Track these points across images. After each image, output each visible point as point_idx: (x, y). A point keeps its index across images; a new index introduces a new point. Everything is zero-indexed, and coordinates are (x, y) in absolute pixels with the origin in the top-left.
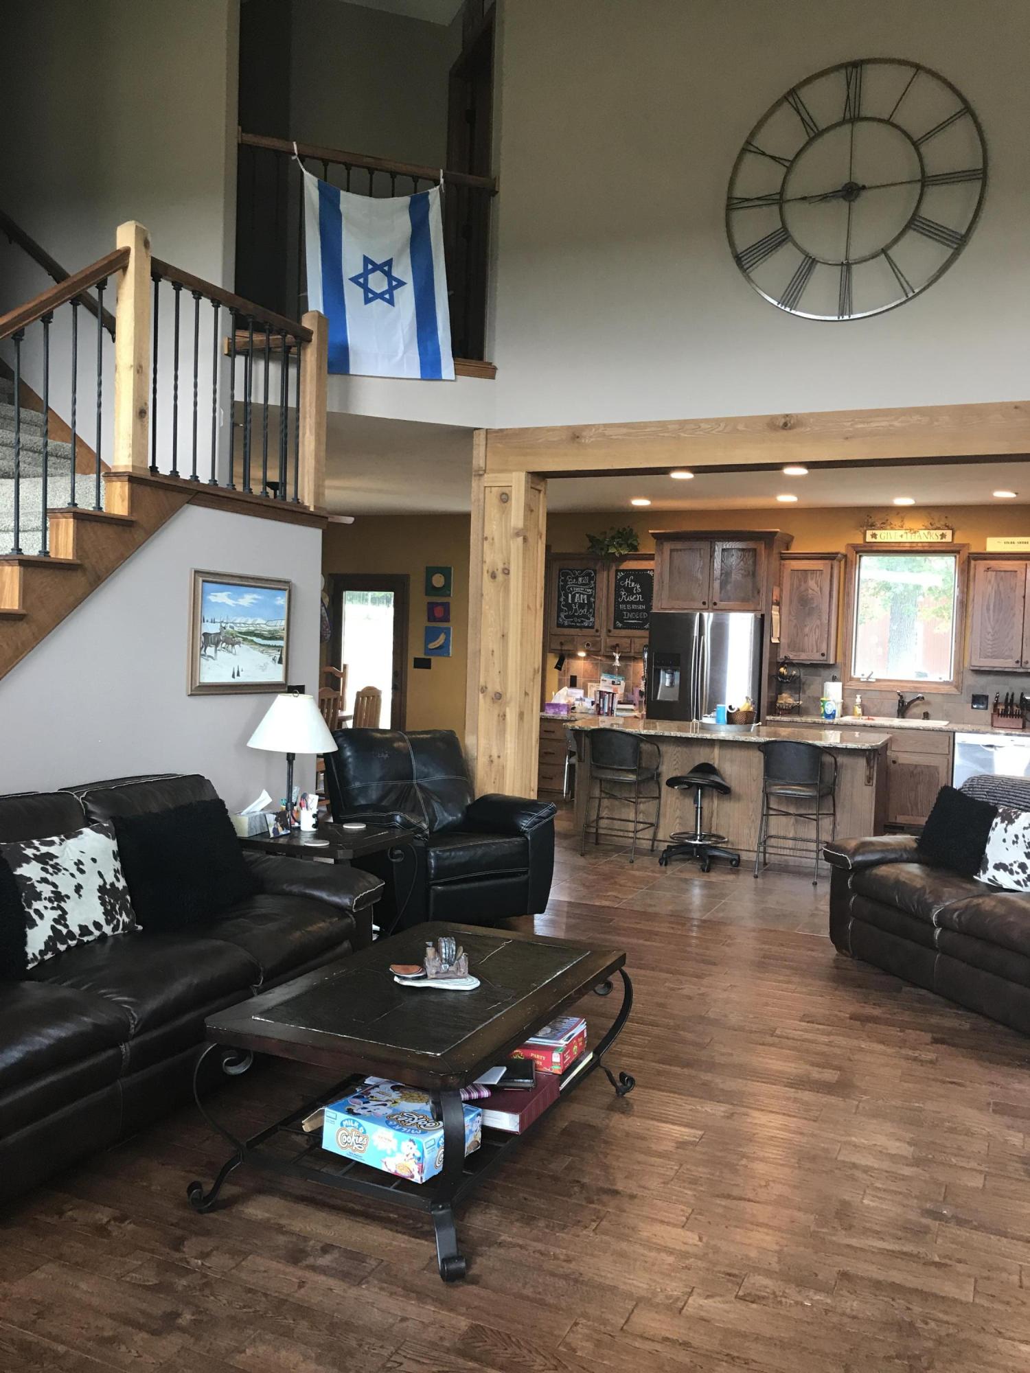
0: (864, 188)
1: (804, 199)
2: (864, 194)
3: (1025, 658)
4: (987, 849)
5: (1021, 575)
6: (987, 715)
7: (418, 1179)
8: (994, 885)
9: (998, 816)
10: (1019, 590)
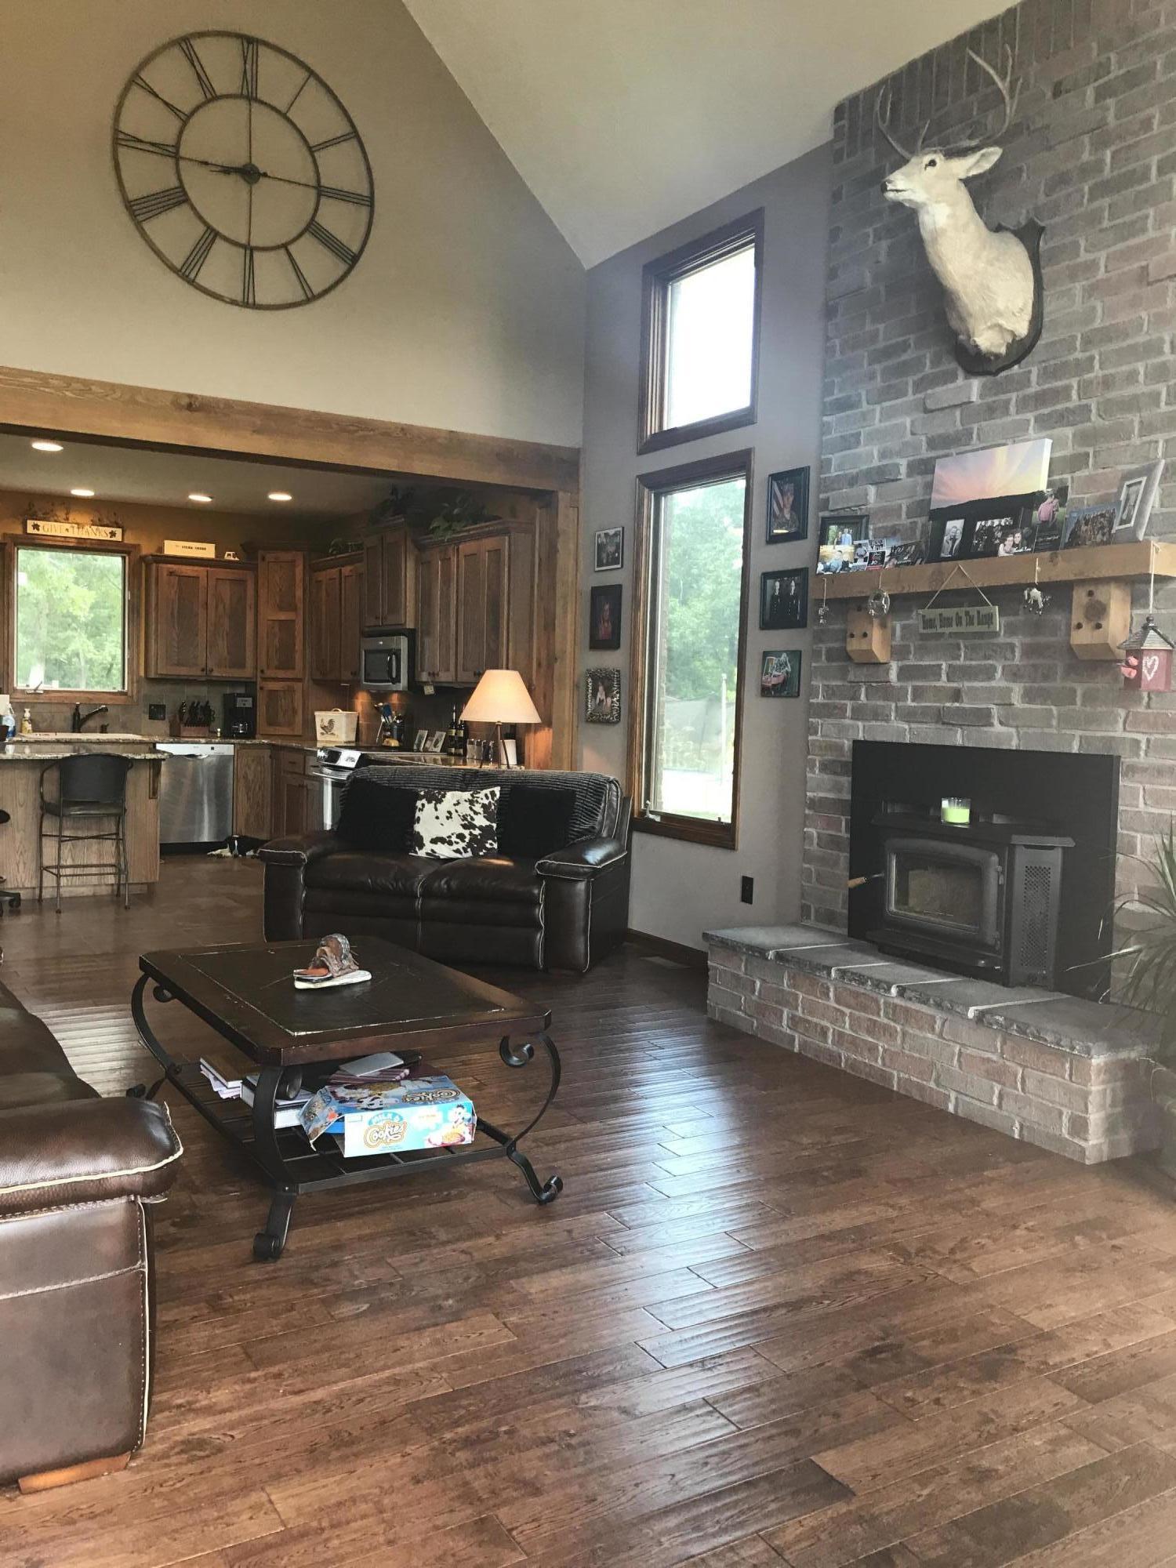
0: (265, 175)
1: (206, 163)
2: (262, 180)
3: (209, 666)
4: (418, 828)
5: (203, 582)
6: (163, 726)
7: (469, 1139)
8: (433, 858)
9: (421, 798)
10: (202, 597)
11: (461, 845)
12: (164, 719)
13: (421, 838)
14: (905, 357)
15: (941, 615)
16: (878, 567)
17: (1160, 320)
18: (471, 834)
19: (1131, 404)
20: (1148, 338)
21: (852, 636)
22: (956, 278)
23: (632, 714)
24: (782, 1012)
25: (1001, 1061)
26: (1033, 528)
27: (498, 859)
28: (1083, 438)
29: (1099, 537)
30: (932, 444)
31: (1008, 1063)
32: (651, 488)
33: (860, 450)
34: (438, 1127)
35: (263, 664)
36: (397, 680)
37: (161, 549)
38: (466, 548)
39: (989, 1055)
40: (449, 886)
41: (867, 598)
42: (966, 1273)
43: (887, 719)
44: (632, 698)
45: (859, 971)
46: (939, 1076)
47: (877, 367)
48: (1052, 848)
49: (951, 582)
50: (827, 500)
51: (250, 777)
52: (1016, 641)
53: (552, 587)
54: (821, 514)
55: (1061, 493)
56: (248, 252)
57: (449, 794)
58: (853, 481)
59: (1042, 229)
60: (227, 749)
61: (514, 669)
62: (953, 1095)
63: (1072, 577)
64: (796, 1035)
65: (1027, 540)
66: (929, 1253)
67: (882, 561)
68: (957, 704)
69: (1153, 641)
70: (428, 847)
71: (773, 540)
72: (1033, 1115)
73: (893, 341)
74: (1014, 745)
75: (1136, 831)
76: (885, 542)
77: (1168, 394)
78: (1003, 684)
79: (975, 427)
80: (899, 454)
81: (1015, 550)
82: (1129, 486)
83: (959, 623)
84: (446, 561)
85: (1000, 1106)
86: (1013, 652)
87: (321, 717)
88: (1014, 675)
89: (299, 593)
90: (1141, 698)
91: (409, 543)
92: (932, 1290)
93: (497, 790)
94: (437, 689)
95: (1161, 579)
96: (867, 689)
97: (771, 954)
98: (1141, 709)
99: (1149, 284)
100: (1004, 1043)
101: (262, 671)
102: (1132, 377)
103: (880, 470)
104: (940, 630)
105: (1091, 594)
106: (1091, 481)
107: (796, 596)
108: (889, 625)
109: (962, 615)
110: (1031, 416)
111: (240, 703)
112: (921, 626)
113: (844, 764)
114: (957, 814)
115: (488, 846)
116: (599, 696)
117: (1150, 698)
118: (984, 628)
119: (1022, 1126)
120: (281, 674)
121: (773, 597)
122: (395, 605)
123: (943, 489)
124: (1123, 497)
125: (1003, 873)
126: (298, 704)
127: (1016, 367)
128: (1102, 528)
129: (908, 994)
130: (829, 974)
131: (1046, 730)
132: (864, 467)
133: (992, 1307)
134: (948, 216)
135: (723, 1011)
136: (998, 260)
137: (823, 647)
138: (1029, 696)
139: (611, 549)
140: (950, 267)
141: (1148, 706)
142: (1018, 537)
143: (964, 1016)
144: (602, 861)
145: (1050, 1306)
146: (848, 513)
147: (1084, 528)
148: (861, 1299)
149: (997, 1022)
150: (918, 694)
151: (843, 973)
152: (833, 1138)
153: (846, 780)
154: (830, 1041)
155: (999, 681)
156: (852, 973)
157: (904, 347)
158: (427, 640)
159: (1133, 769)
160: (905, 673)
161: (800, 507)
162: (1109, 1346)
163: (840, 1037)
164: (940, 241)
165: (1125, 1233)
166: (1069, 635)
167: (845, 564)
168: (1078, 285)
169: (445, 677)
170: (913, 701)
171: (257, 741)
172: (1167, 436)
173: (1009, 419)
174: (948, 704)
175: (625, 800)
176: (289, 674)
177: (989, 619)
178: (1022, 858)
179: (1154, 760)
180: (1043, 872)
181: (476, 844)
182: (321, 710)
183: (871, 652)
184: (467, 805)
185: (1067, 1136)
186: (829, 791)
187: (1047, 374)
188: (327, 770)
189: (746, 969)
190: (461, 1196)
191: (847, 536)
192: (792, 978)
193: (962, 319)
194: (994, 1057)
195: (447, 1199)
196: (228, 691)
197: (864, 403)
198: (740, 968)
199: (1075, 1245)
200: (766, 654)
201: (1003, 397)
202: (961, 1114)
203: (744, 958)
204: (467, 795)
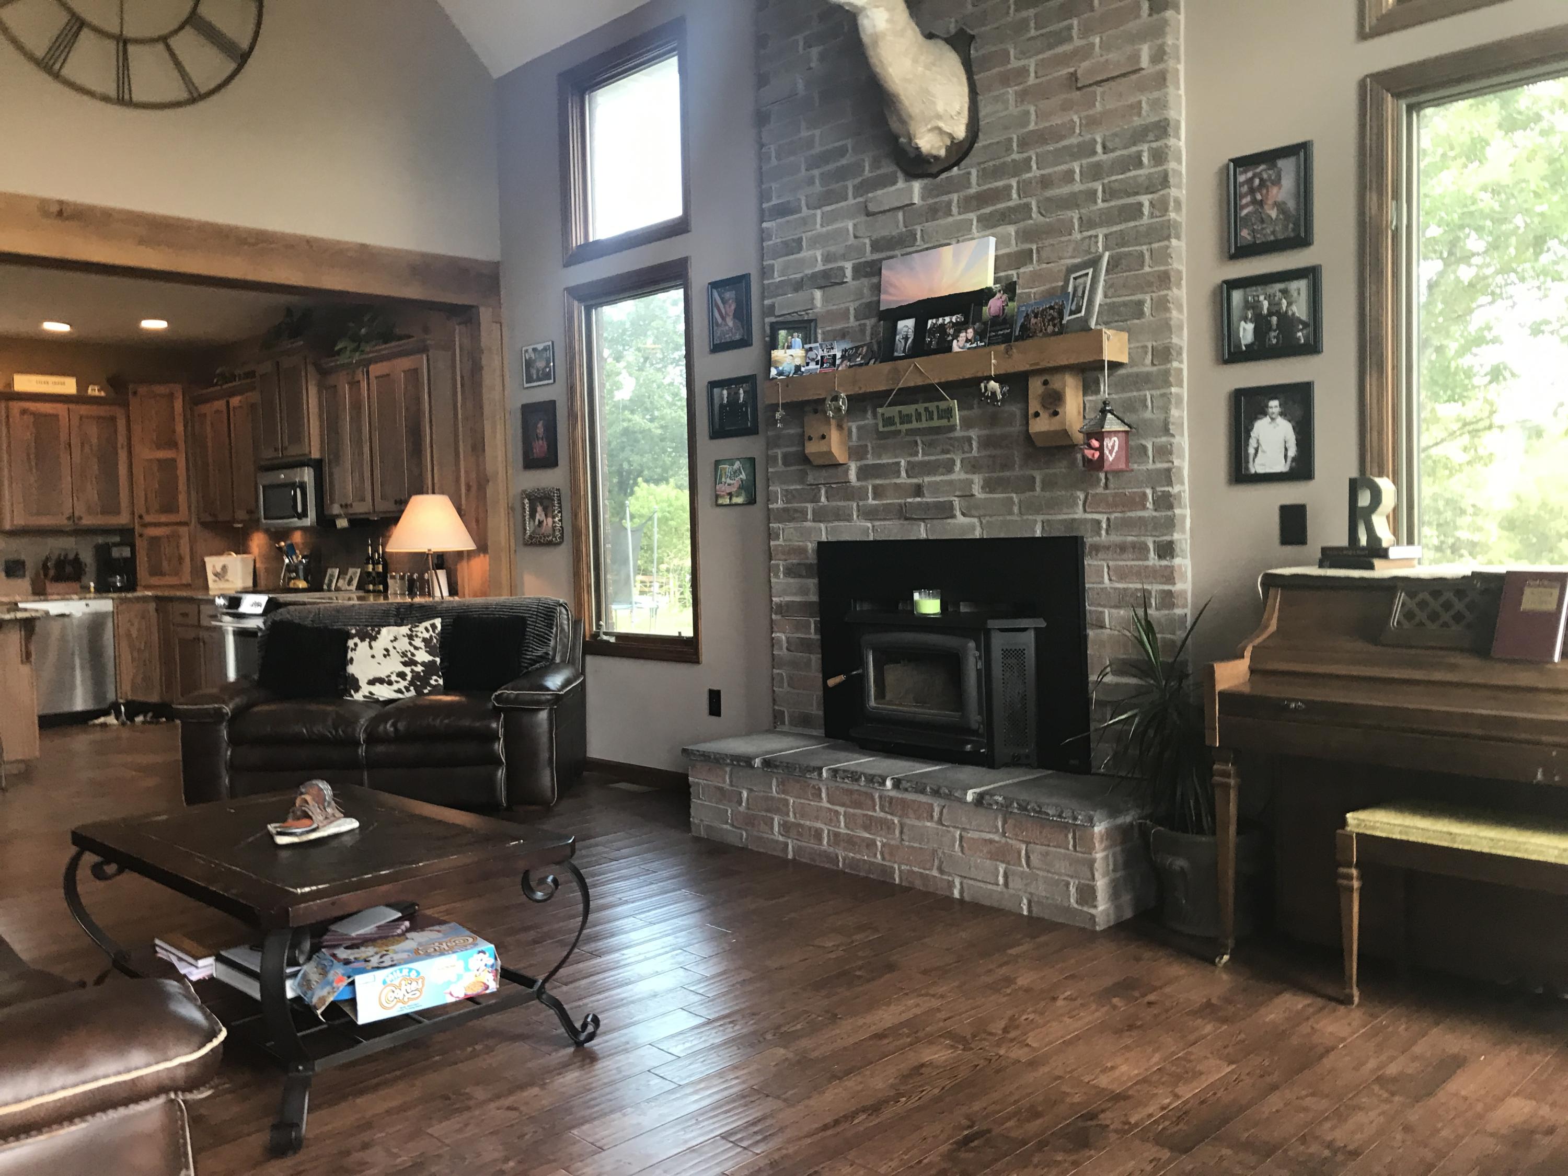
3: (76, 514)
4: (351, 669)
5: (64, 421)
6: (25, 584)
7: (493, 986)
8: (372, 701)
9: (352, 637)
10: (63, 437)
11: (403, 684)
12: (24, 576)
13: (357, 680)
14: (844, 161)
15: (900, 412)
16: (830, 370)
17: (1092, 123)
18: (412, 671)
19: (1071, 202)
20: (1081, 139)
21: (810, 439)
22: (897, 81)
23: (577, 534)
24: (773, 819)
25: (1003, 840)
26: (985, 323)
27: (446, 694)
28: (1026, 235)
29: (1050, 329)
30: (876, 246)
31: (1010, 841)
32: (580, 300)
33: (803, 254)
34: (459, 977)
35: (140, 508)
36: (304, 514)
37: (10, 384)
38: (376, 369)
39: (991, 836)
40: (396, 729)
41: (824, 400)
42: (1026, 1049)
43: (849, 518)
44: (575, 515)
45: (853, 769)
46: (941, 863)
47: (816, 172)
48: (1024, 630)
49: (909, 380)
50: (772, 306)
51: (134, 633)
52: (974, 433)
53: (479, 406)
54: (768, 320)
55: (1010, 289)
56: (121, 45)
57: (384, 631)
58: (798, 286)
59: (973, 37)
60: (105, 605)
61: (442, 493)
62: (957, 882)
63: (1027, 367)
64: (789, 841)
65: (980, 335)
66: (984, 1036)
67: (834, 364)
68: (919, 499)
69: (1112, 423)
70: (365, 689)
71: (718, 348)
72: (1041, 890)
73: (830, 147)
74: (977, 534)
75: (1104, 606)
76: (835, 344)
77: (1104, 191)
78: (963, 476)
79: (918, 229)
80: (844, 257)
81: (968, 345)
82: (1075, 279)
83: (919, 419)
84: (354, 384)
85: (1006, 884)
86: (971, 445)
87: (213, 563)
88: (973, 466)
89: (180, 428)
90: (1099, 480)
91: (311, 368)
92: (998, 1072)
93: (438, 622)
94: (350, 521)
95: (1115, 366)
96: (826, 492)
97: (757, 762)
98: (1100, 490)
99: (1079, 89)
100: (1005, 822)
101: (141, 517)
102: (1068, 177)
103: (825, 274)
104: (899, 427)
105: (1046, 383)
106: (1036, 277)
107: (745, 403)
108: (845, 426)
109: (922, 410)
110: (973, 216)
111: (116, 553)
112: (880, 425)
113: (808, 567)
114: (930, 606)
115: (433, 682)
116: (538, 517)
117: (1107, 478)
118: (944, 422)
119: (1030, 902)
120: (163, 518)
121: (722, 406)
122: (297, 434)
123: (892, 290)
124: (1070, 289)
125: (980, 657)
126: (185, 550)
127: (955, 169)
128: (1053, 319)
129: (904, 784)
130: (820, 774)
131: (1008, 518)
132: (809, 272)
133: (1059, 1077)
134: (887, 21)
135: (709, 827)
136: (934, 65)
137: (779, 452)
138: (988, 486)
139: (540, 364)
140: (890, 70)
141: (1106, 486)
142: (970, 333)
143: (962, 801)
144: (564, 686)
145: (1113, 1068)
146: (796, 317)
147: (1033, 321)
148: (936, 1091)
149: (997, 803)
150: (878, 492)
151: (835, 772)
152: (855, 937)
153: (812, 583)
154: (825, 842)
155: (958, 474)
156: (844, 771)
157: (842, 152)
158: (336, 471)
159: (1096, 548)
160: (864, 473)
161: (743, 314)
162: (1177, 1097)
163: (836, 838)
164: (881, 44)
165: (1154, 989)
166: (1027, 423)
167: (798, 368)
168: (1010, 90)
169: (361, 508)
170: (874, 499)
171: (139, 594)
172: (1105, 230)
173: (950, 219)
174: (909, 500)
175: (577, 623)
176: (172, 518)
177: (948, 413)
178: (998, 642)
179: (1115, 538)
180: (1017, 654)
181: (419, 681)
182: (211, 554)
183: (830, 453)
184: (406, 640)
185: (1076, 906)
186: (795, 594)
187: (985, 175)
188: (227, 619)
189: (731, 781)
190: (489, 1050)
191: (797, 340)
192: (781, 783)
193: (903, 122)
194: (996, 838)
195: (474, 1055)
196: (100, 540)
197: (804, 208)
198: (724, 782)
199: (1115, 1007)
200: (717, 463)
201: (945, 198)
202: (967, 898)
203: (728, 769)
204: (405, 630)
